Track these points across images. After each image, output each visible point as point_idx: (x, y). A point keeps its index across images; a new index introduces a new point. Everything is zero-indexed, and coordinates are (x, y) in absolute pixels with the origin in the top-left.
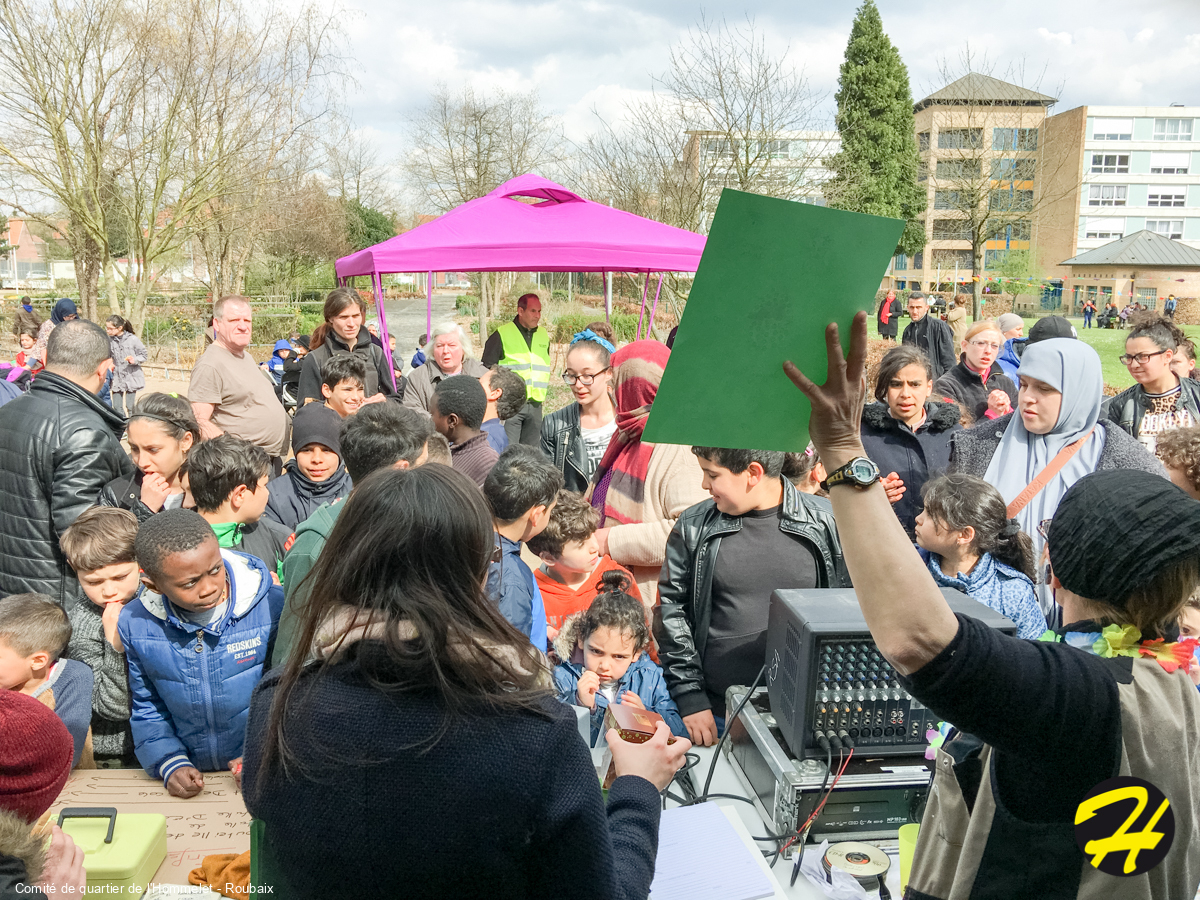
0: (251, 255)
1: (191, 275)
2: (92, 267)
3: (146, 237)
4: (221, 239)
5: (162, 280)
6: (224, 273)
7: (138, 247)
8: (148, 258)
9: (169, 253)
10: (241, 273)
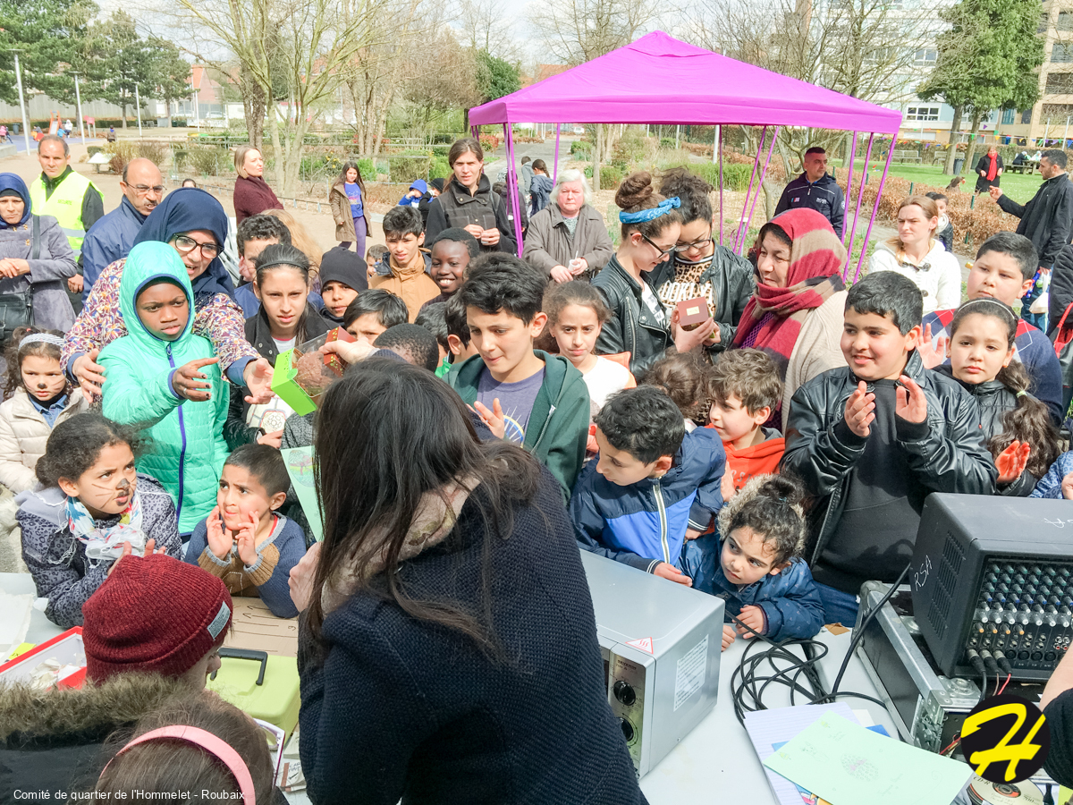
0: (391, 101)
1: (341, 118)
2: (258, 109)
3: (303, 83)
4: (366, 86)
5: (317, 123)
6: (369, 117)
7: (297, 93)
8: (305, 103)
9: (323, 98)
10: (384, 117)
